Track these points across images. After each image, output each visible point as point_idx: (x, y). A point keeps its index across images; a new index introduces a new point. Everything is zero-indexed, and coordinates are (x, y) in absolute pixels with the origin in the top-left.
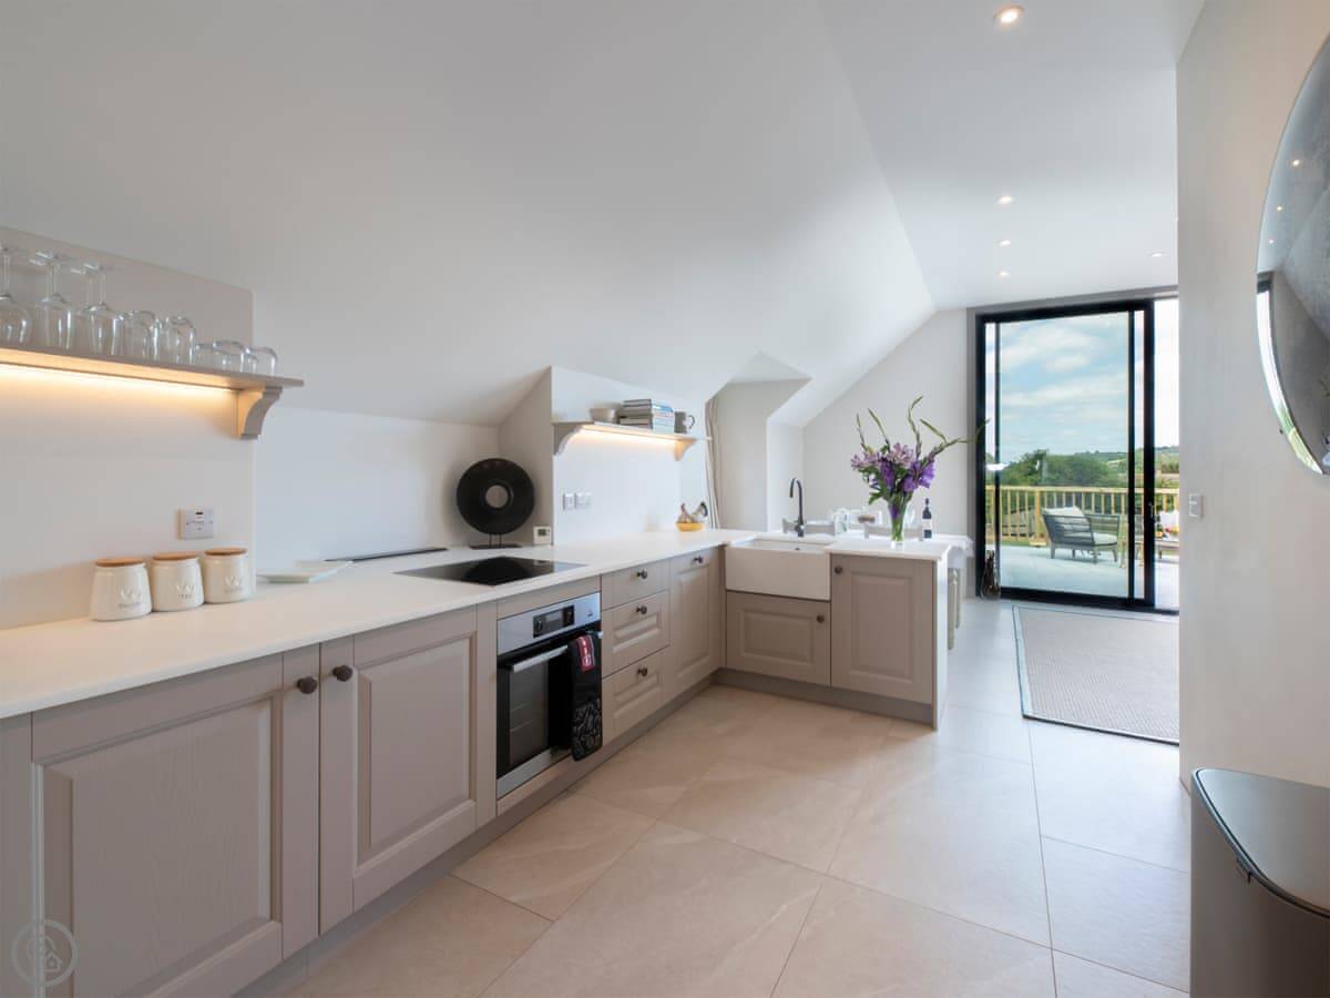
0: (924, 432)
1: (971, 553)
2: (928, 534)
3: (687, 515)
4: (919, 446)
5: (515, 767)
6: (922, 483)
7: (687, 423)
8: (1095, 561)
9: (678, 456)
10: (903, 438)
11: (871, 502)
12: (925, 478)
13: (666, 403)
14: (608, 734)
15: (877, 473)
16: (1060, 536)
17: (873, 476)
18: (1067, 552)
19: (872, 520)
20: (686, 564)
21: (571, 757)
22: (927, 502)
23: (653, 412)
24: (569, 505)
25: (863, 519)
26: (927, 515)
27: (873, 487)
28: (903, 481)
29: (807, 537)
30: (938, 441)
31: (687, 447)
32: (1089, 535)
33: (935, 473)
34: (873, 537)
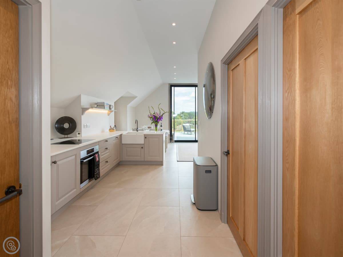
0: (161, 111)
1: (169, 134)
2: (161, 130)
3: (112, 128)
4: (160, 113)
5: (84, 182)
6: (161, 120)
7: (111, 107)
8: (191, 134)
9: (109, 115)
10: (157, 112)
11: (151, 124)
12: (161, 119)
13: (108, 103)
14: (101, 174)
15: (152, 118)
16: (185, 130)
17: (152, 119)
18: (187, 133)
19: (151, 128)
20: (114, 139)
21: (94, 179)
22: (161, 123)
23: (105, 105)
24: (85, 127)
25: (149, 128)
26: (161, 126)
27: (152, 121)
28: (157, 120)
29: (139, 132)
30: (164, 112)
31: (111, 113)
32: (190, 129)
33: (163, 118)
34: (151, 131)
